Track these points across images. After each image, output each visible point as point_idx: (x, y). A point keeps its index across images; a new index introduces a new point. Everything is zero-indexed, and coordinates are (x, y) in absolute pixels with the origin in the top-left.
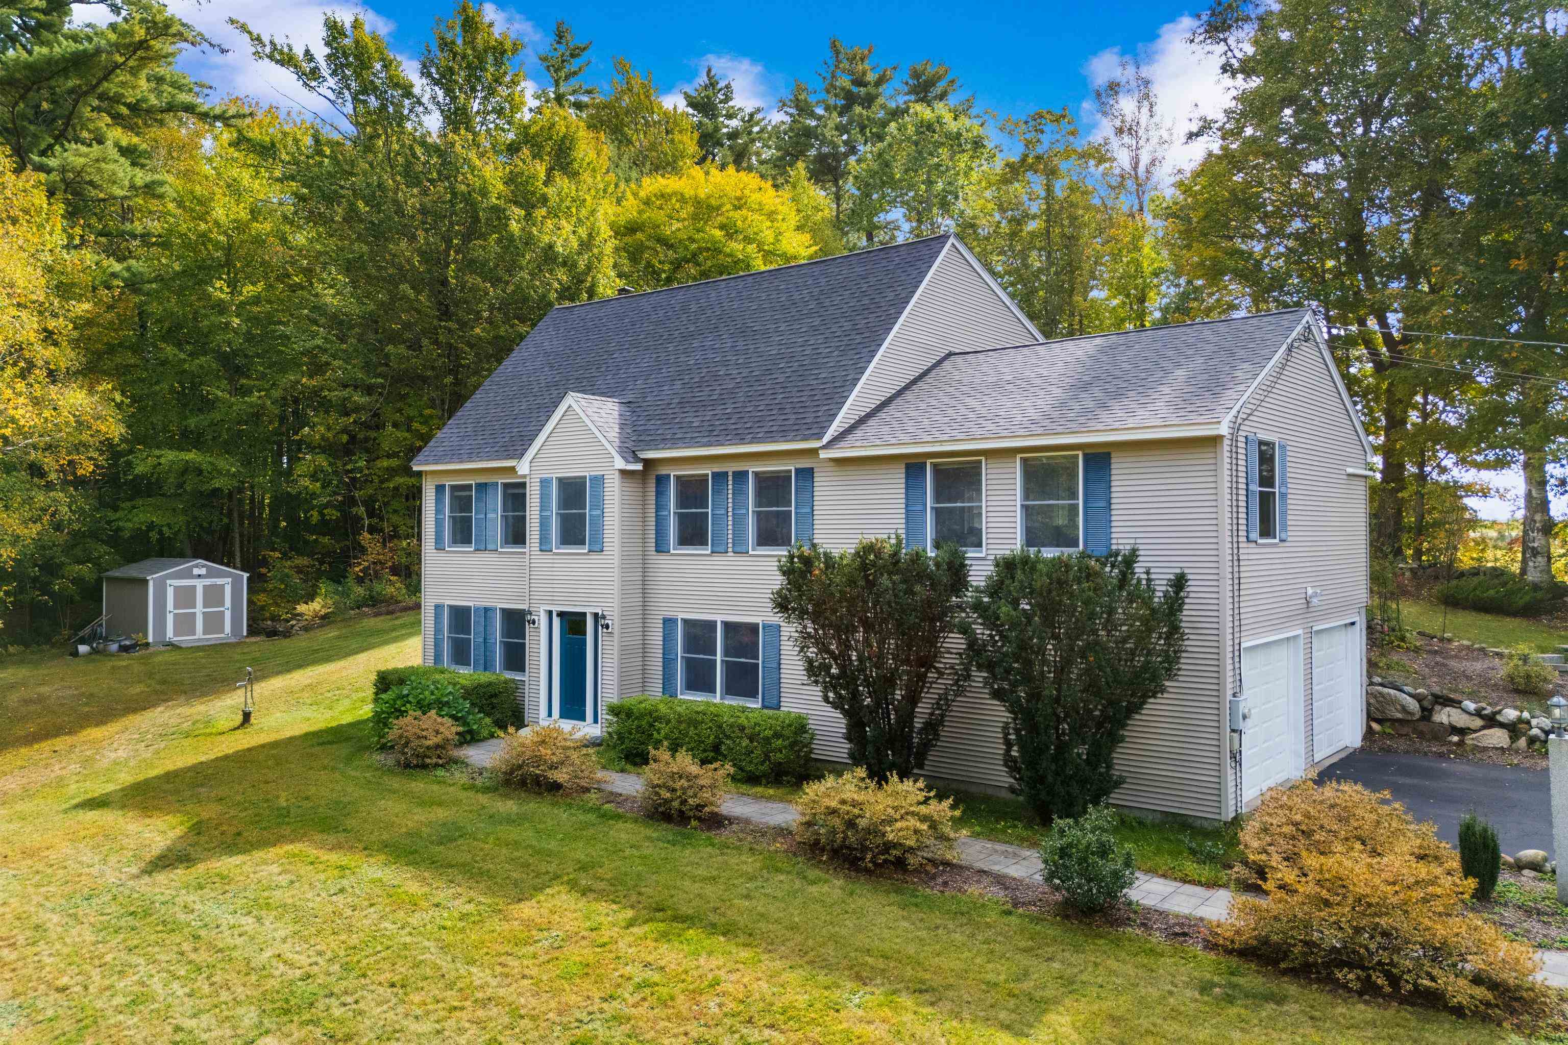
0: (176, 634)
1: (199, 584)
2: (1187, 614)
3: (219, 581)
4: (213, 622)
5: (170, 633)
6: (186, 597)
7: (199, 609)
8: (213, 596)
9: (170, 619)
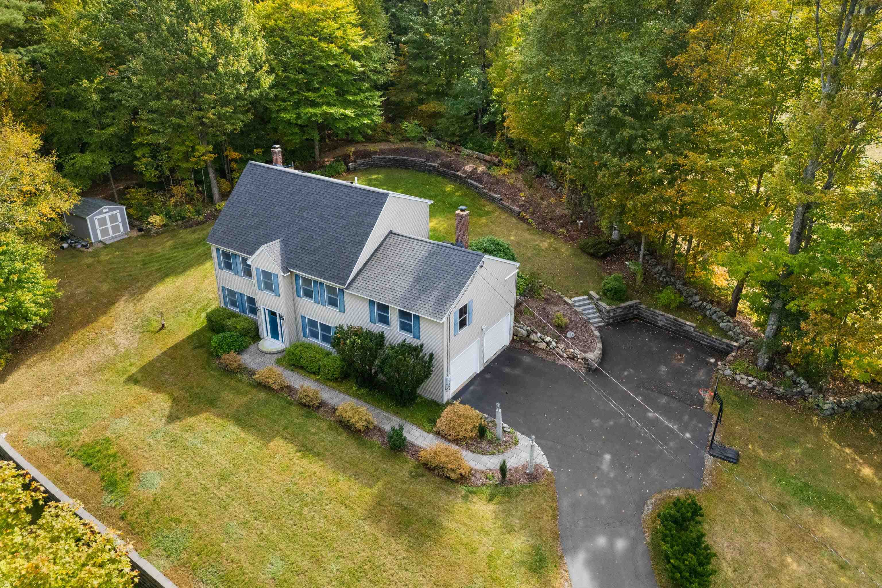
0: (102, 237)
1: (107, 216)
2: (434, 362)
3: (115, 212)
4: (116, 229)
5: (100, 238)
6: (103, 222)
7: (109, 225)
8: (113, 219)
9: (99, 232)
